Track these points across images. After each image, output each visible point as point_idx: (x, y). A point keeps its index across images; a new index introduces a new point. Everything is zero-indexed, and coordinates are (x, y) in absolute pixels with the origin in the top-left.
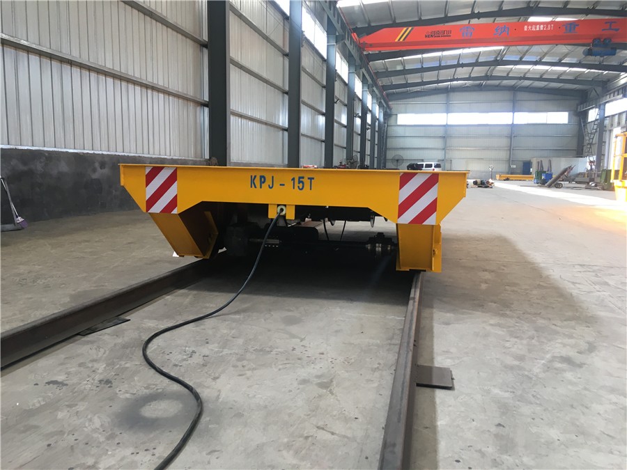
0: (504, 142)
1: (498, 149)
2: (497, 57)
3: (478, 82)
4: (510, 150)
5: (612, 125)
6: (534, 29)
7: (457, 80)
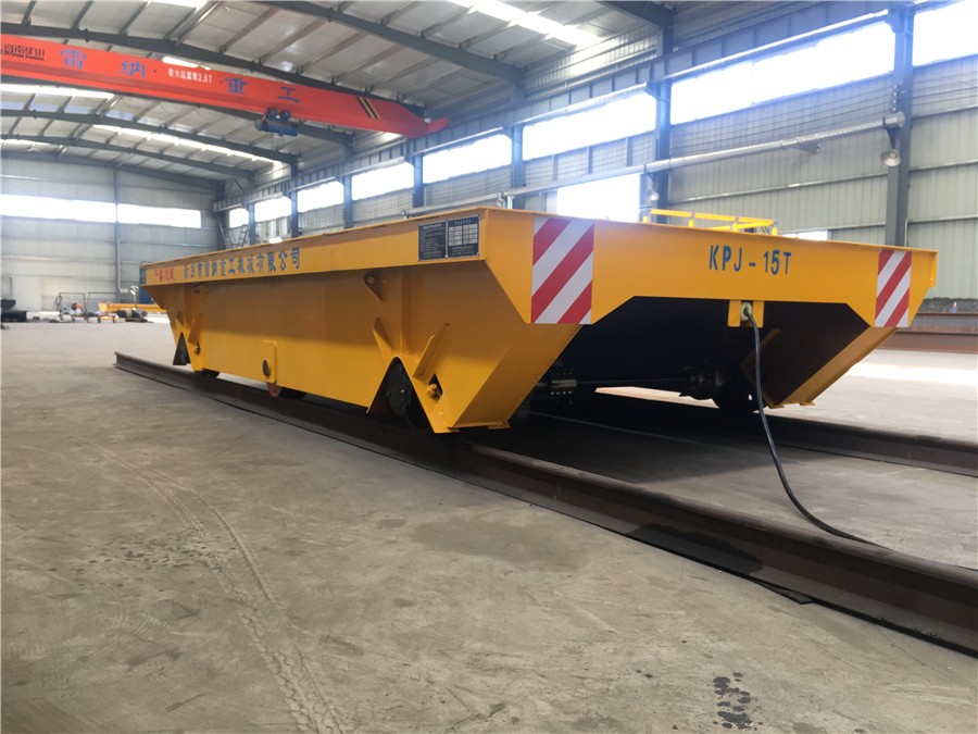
0: (105, 251)
1: (96, 261)
2: (96, 110)
3: (54, 147)
4: (116, 264)
5: (267, 235)
6: (183, 77)
7: (18, 137)
